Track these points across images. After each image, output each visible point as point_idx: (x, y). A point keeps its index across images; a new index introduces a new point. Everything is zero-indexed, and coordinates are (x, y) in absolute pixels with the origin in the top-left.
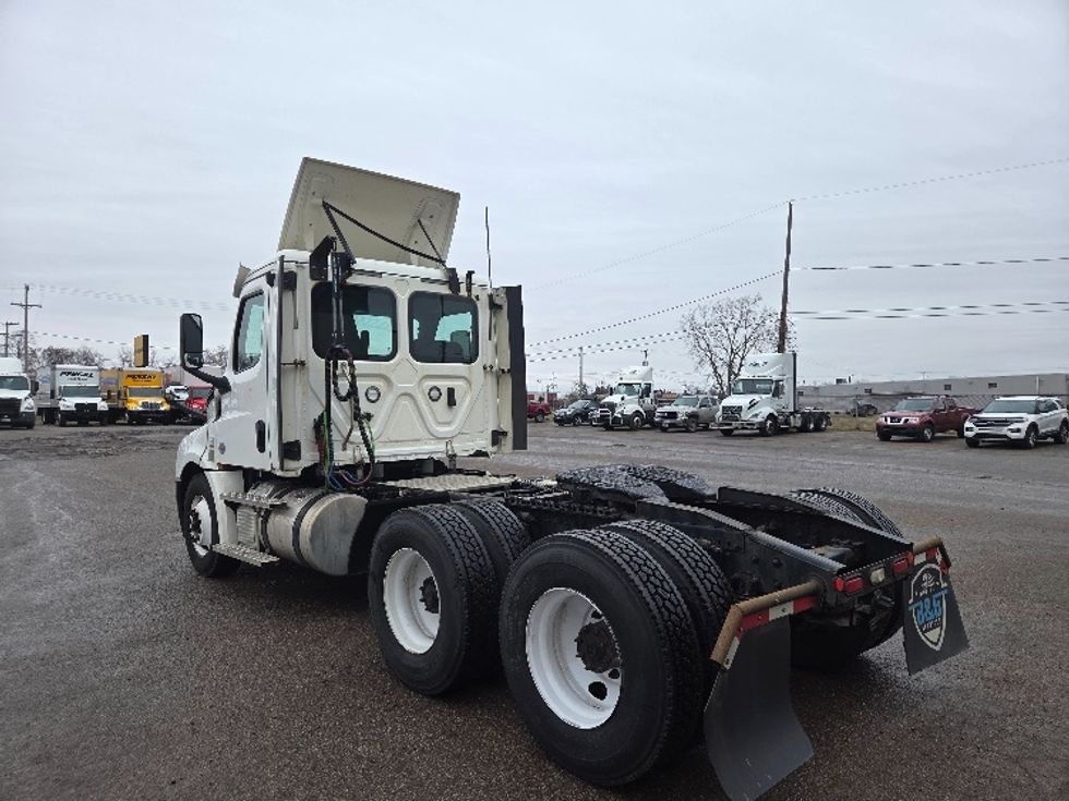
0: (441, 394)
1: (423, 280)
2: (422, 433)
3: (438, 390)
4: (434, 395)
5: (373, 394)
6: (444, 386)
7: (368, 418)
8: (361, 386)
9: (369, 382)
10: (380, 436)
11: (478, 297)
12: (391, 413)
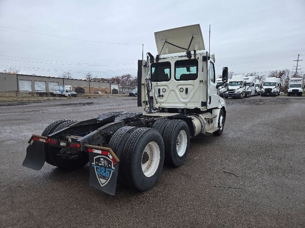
0: (183, 90)
1: (179, 57)
2: (177, 101)
3: (183, 89)
4: (181, 90)
5: (164, 90)
6: (185, 87)
7: (162, 96)
8: (161, 88)
9: (163, 87)
10: (165, 101)
11: (198, 58)
12: (168, 95)
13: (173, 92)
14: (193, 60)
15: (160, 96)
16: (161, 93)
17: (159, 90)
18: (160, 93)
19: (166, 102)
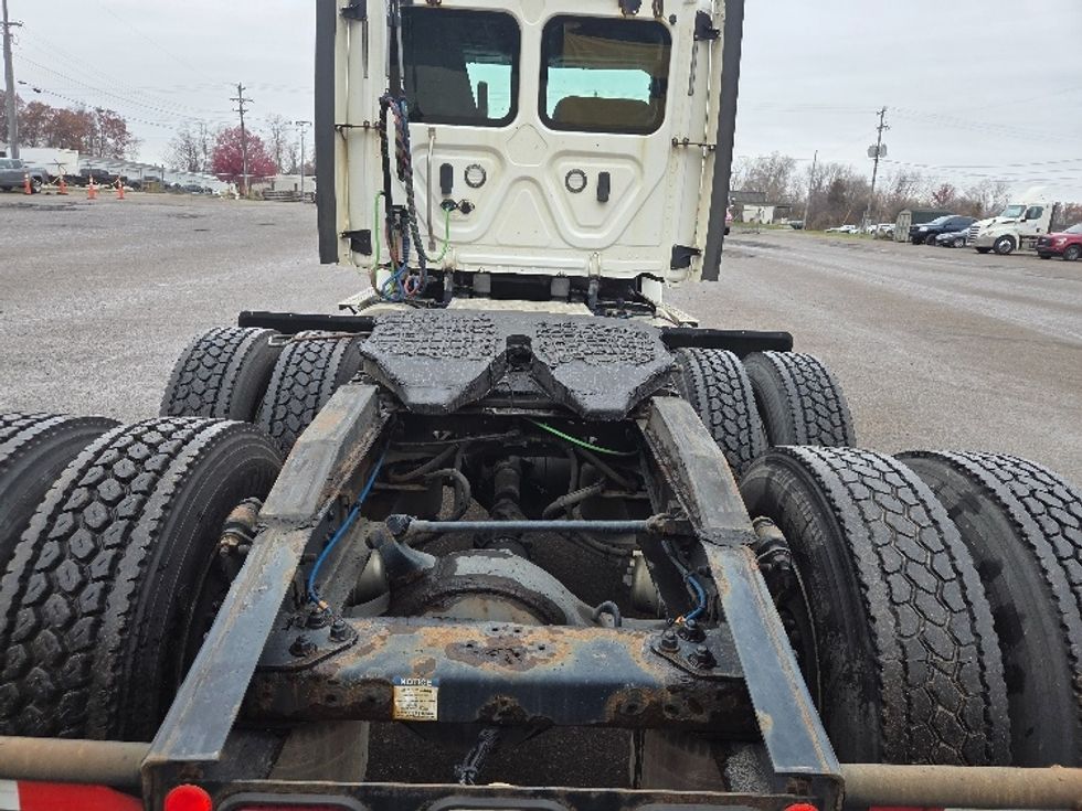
0: (586, 182)
2: (548, 236)
3: (583, 176)
4: (573, 182)
5: (475, 177)
6: (593, 169)
7: (466, 208)
8: (459, 162)
9: (471, 159)
10: (482, 236)
11: (673, 19)
12: (501, 204)
13: (526, 189)
14: (643, 23)
15: (448, 205)
16: (459, 192)
17: (447, 171)
18: (450, 192)
19: (486, 240)
